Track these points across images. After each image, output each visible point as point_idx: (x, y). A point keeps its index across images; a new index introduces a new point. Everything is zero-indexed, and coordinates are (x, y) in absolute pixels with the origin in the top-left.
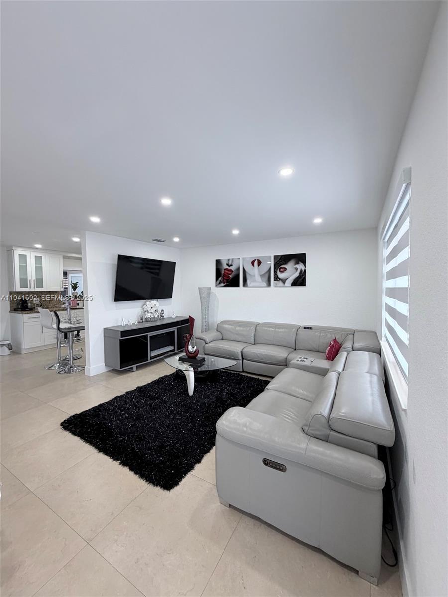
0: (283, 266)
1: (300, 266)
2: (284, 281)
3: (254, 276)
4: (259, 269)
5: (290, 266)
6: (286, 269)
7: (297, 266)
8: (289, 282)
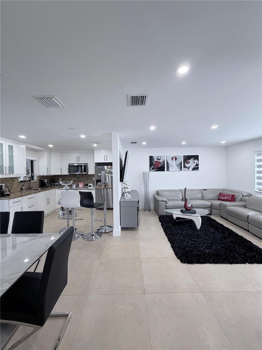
0: (188, 161)
1: (196, 161)
2: (188, 168)
3: (173, 165)
4: (175, 162)
5: (191, 161)
6: (189, 162)
7: (195, 161)
8: (191, 169)
